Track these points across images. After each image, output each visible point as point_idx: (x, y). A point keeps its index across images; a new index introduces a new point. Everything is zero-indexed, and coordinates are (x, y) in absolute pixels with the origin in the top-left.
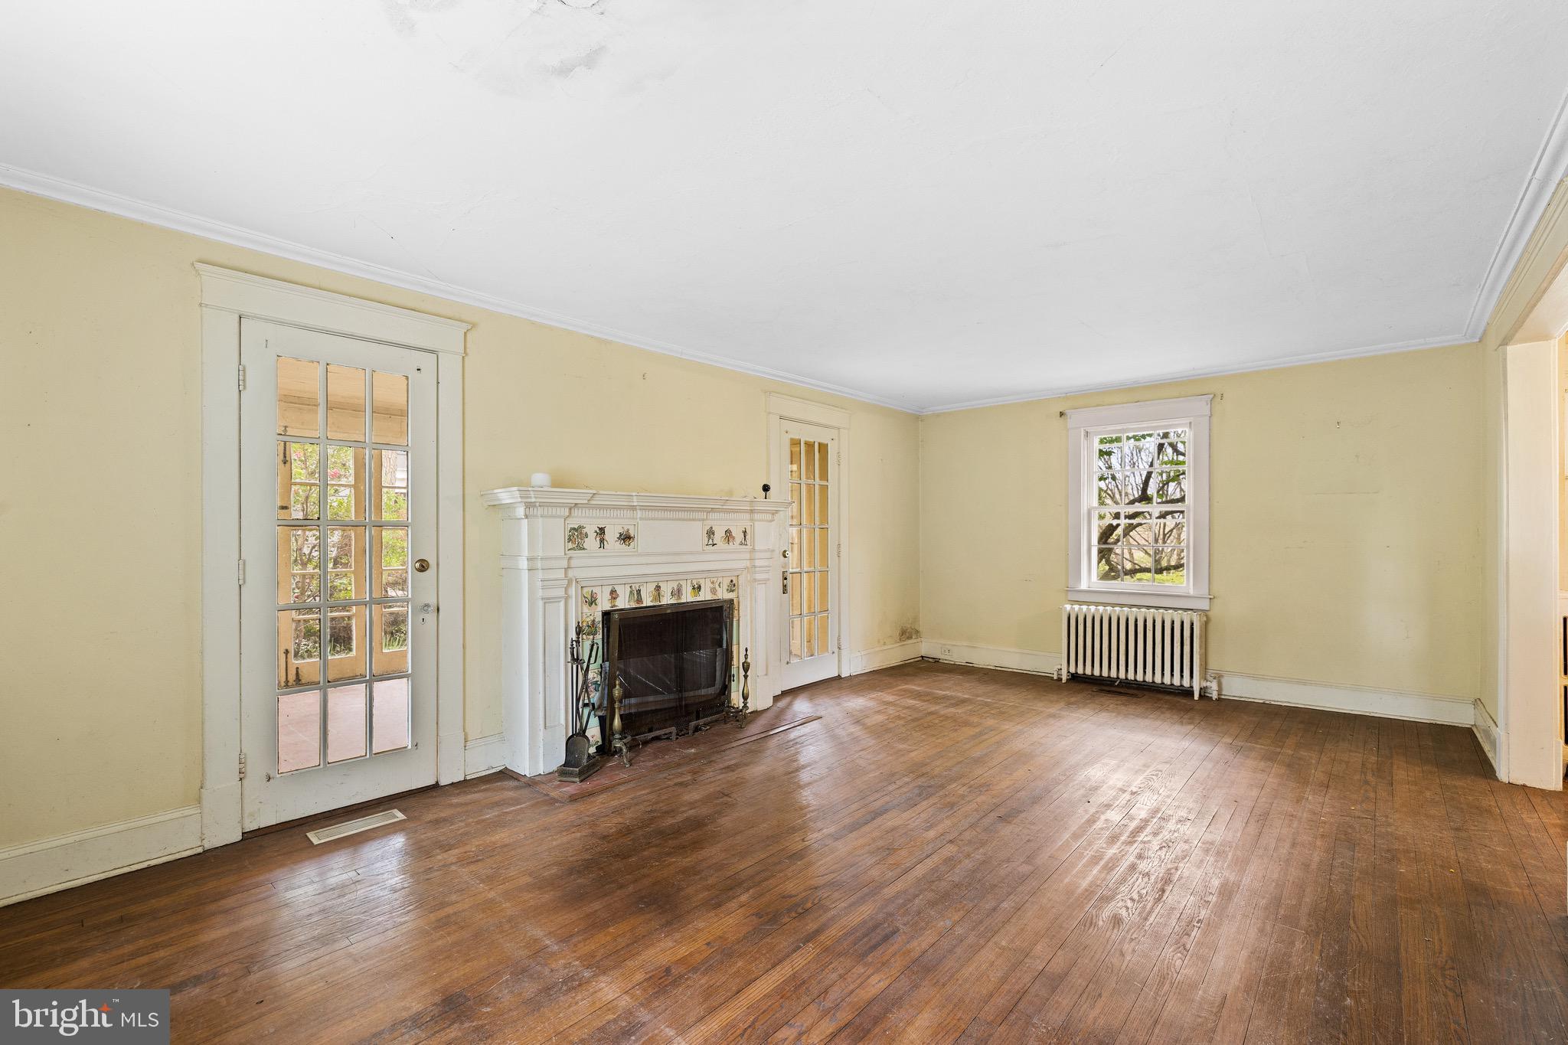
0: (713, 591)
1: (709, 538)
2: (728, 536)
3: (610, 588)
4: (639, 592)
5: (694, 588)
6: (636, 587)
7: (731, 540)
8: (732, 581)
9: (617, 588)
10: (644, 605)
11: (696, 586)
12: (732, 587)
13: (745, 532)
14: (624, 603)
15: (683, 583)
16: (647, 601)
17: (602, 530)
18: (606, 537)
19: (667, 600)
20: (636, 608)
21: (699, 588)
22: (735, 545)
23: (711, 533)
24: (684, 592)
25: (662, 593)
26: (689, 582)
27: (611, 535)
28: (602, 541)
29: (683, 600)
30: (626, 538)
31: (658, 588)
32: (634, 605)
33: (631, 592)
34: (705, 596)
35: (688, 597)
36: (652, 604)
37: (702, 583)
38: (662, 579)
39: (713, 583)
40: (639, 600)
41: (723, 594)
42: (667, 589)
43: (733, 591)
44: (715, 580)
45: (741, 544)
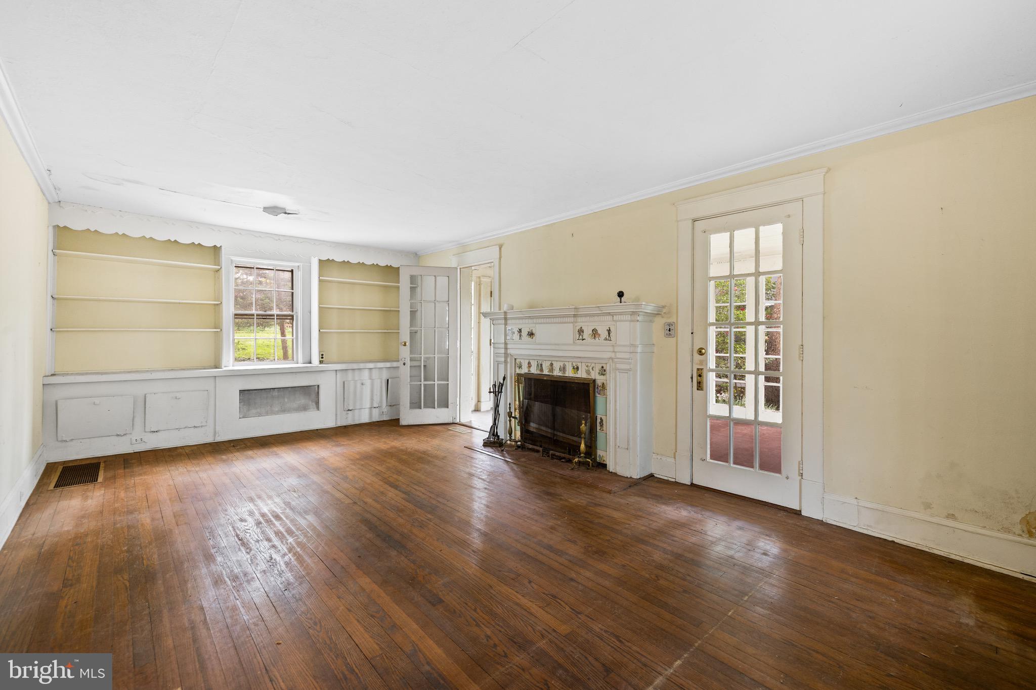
0: (588, 372)
1: (580, 335)
2: (595, 333)
3: (527, 361)
4: (541, 365)
5: (574, 368)
6: (540, 362)
7: (597, 336)
8: (602, 367)
9: (531, 361)
10: (544, 373)
11: (575, 367)
12: (603, 372)
13: (609, 331)
14: (534, 370)
15: (567, 364)
16: (546, 372)
17: (520, 331)
18: (522, 334)
19: (557, 373)
20: (540, 374)
21: (578, 368)
22: (600, 341)
23: (581, 331)
24: (567, 369)
25: (554, 368)
26: (570, 363)
27: (525, 333)
28: (520, 336)
29: (567, 375)
30: (531, 334)
31: (552, 365)
32: (539, 372)
33: (538, 365)
34: (582, 374)
35: (570, 373)
36: (548, 373)
37: (579, 365)
38: (554, 359)
39: (587, 366)
40: (542, 370)
41: (595, 375)
42: (557, 366)
43: (604, 375)
44: (589, 364)
45: (606, 339)
